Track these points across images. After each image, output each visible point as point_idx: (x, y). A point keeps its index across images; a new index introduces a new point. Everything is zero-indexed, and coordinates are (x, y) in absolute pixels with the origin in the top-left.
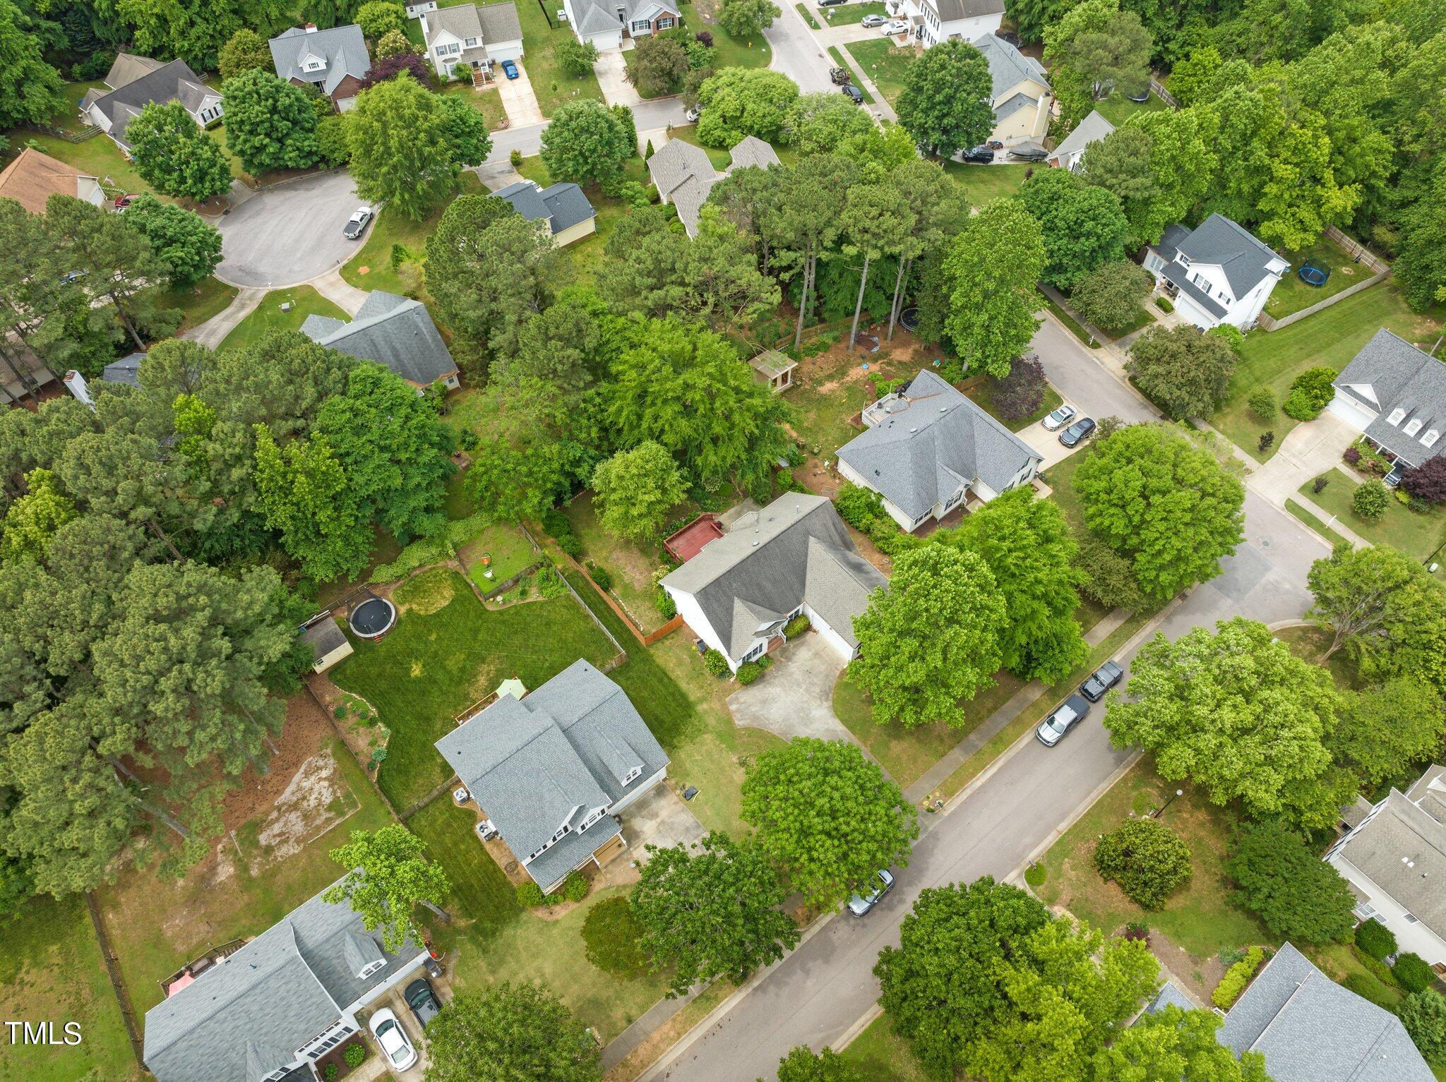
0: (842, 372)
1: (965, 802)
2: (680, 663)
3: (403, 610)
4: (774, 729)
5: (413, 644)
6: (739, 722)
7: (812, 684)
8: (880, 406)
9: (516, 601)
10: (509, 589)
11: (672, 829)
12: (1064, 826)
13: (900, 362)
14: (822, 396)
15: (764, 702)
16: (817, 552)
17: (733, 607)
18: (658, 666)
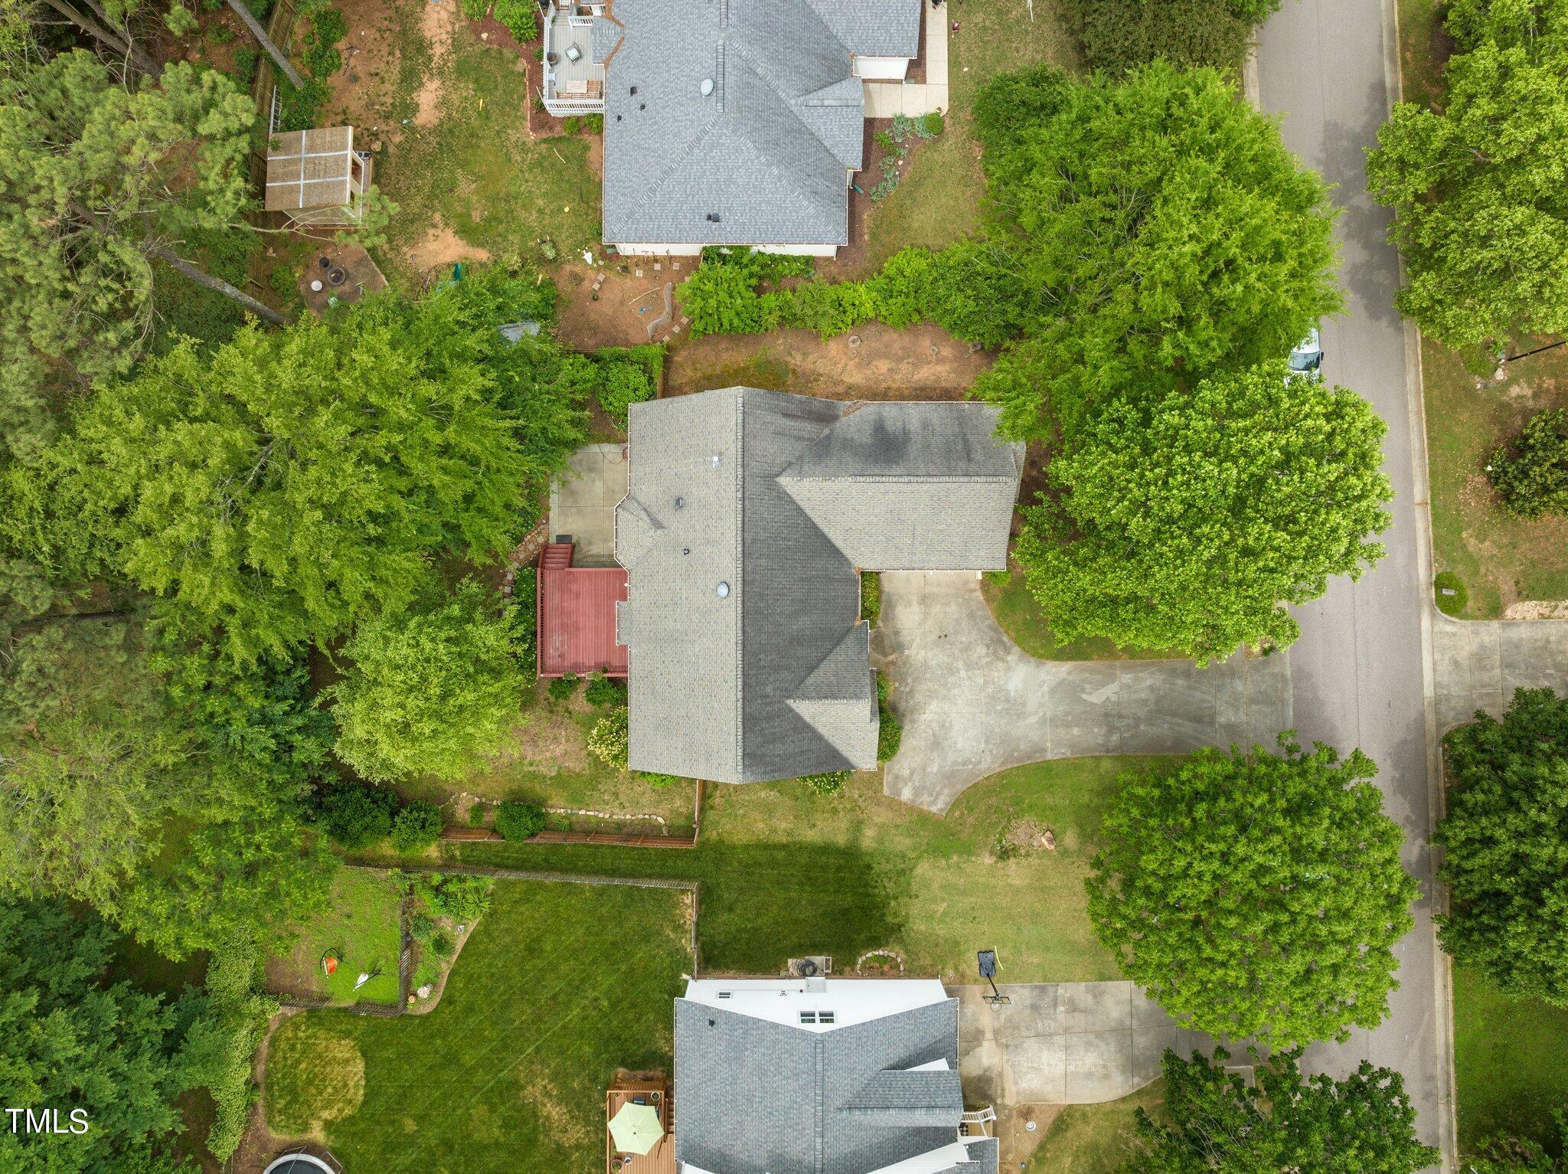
0: (413, 47)
2: (769, 810)
3: (319, 1136)
4: (989, 764)
6: (937, 806)
7: (966, 649)
8: (553, 59)
9: (446, 965)
10: (414, 962)
11: (1016, 1027)
12: (1420, 491)
14: (437, 130)
15: (936, 744)
17: (798, 718)
18: (746, 847)
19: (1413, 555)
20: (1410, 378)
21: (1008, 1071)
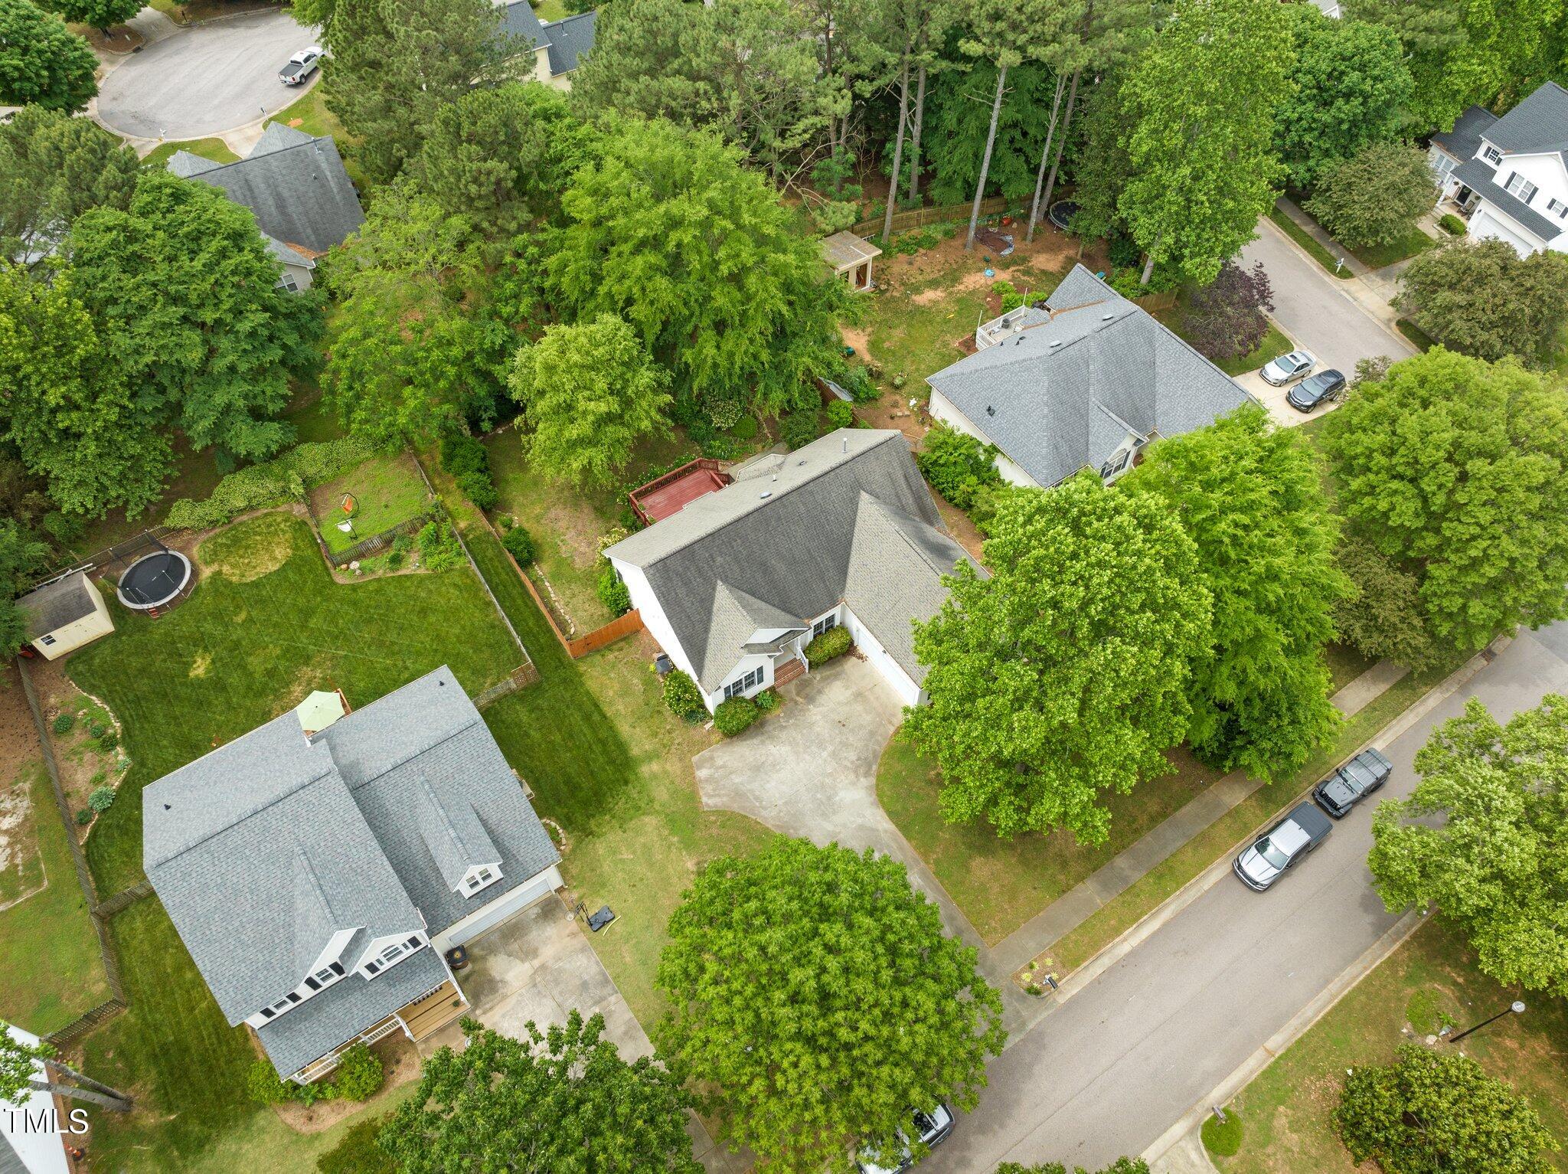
0: (953, 277)
1: (1098, 981)
2: (626, 691)
3: (206, 572)
4: (769, 818)
5: (208, 626)
6: (709, 800)
7: (845, 745)
8: (1006, 325)
9: (381, 571)
10: (374, 552)
11: (557, 982)
12: (1278, 1042)
13: (1043, 272)
14: (917, 307)
15: (757, 769)
16: (872, 517)
19: (1222, 1074)
21: (511, 1001)
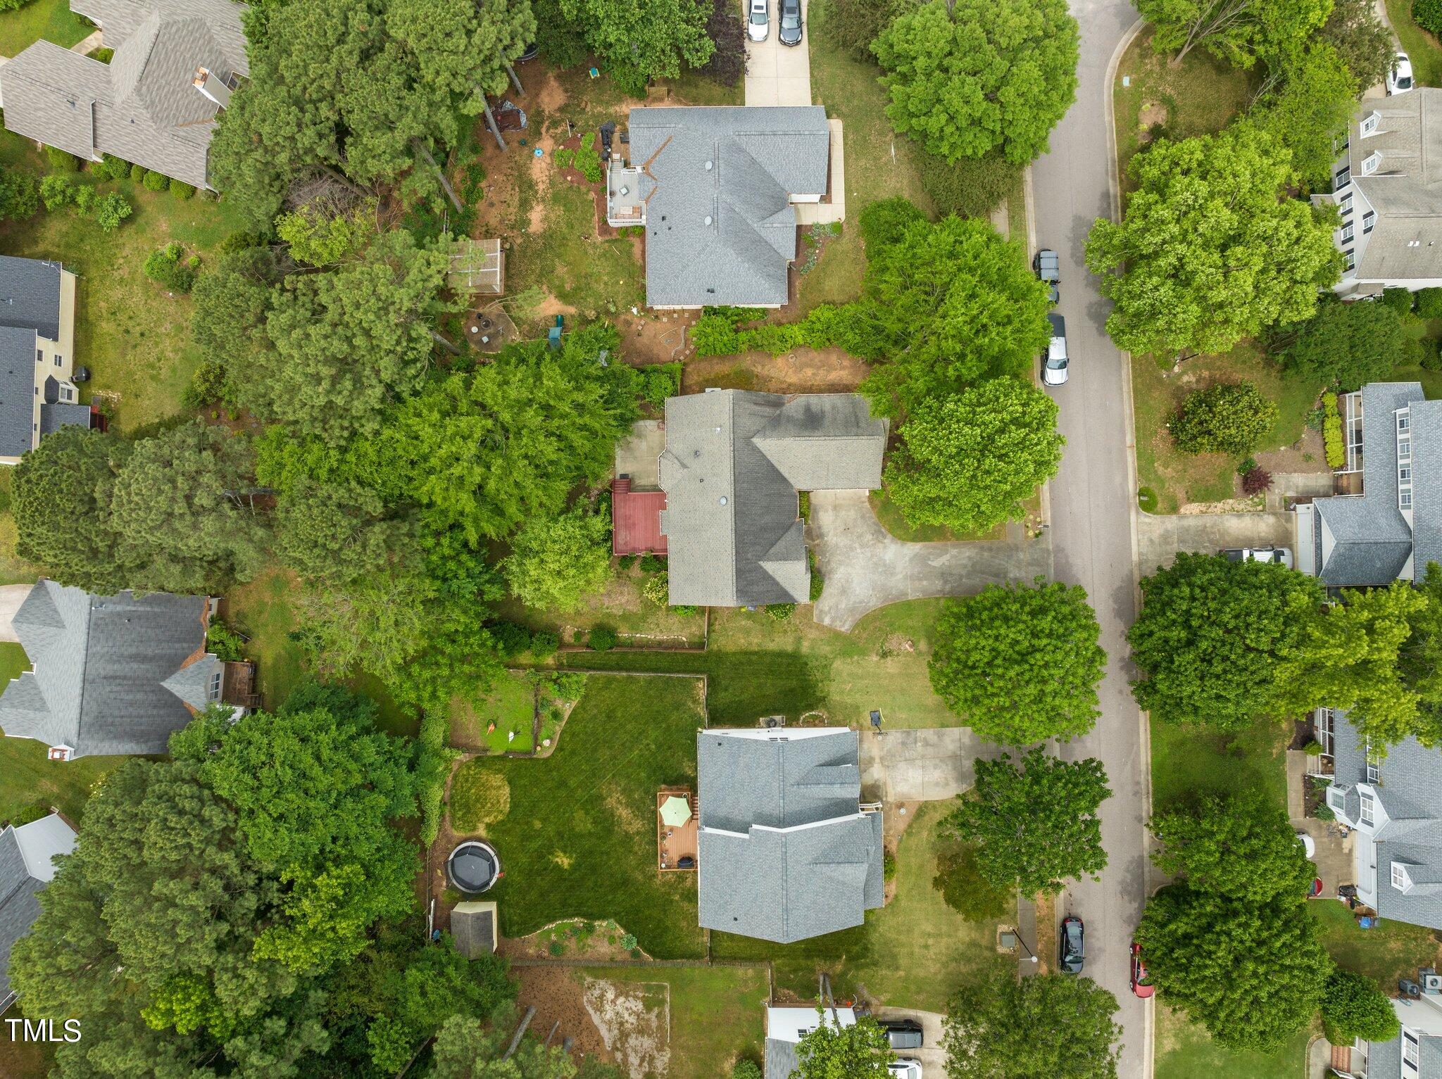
0: (527, 185)
1: (1052, 499)
2: (747, 632)
3: (482, 832)
4: (874, 603)
5: (534, 845)
6: (845, 627)
7: (860, 536)
8: (612, 194)
9: (559, 727)
10: (540, 726)
12: (1130, 439)
13: (561, 109)
14: (543, 235)
15: (844, 591)
16: (770, 446)
17: (765, 572)
18: (734, 654)
19: (1125, 477)
20: (1124, 372)
21: (889, 781)
